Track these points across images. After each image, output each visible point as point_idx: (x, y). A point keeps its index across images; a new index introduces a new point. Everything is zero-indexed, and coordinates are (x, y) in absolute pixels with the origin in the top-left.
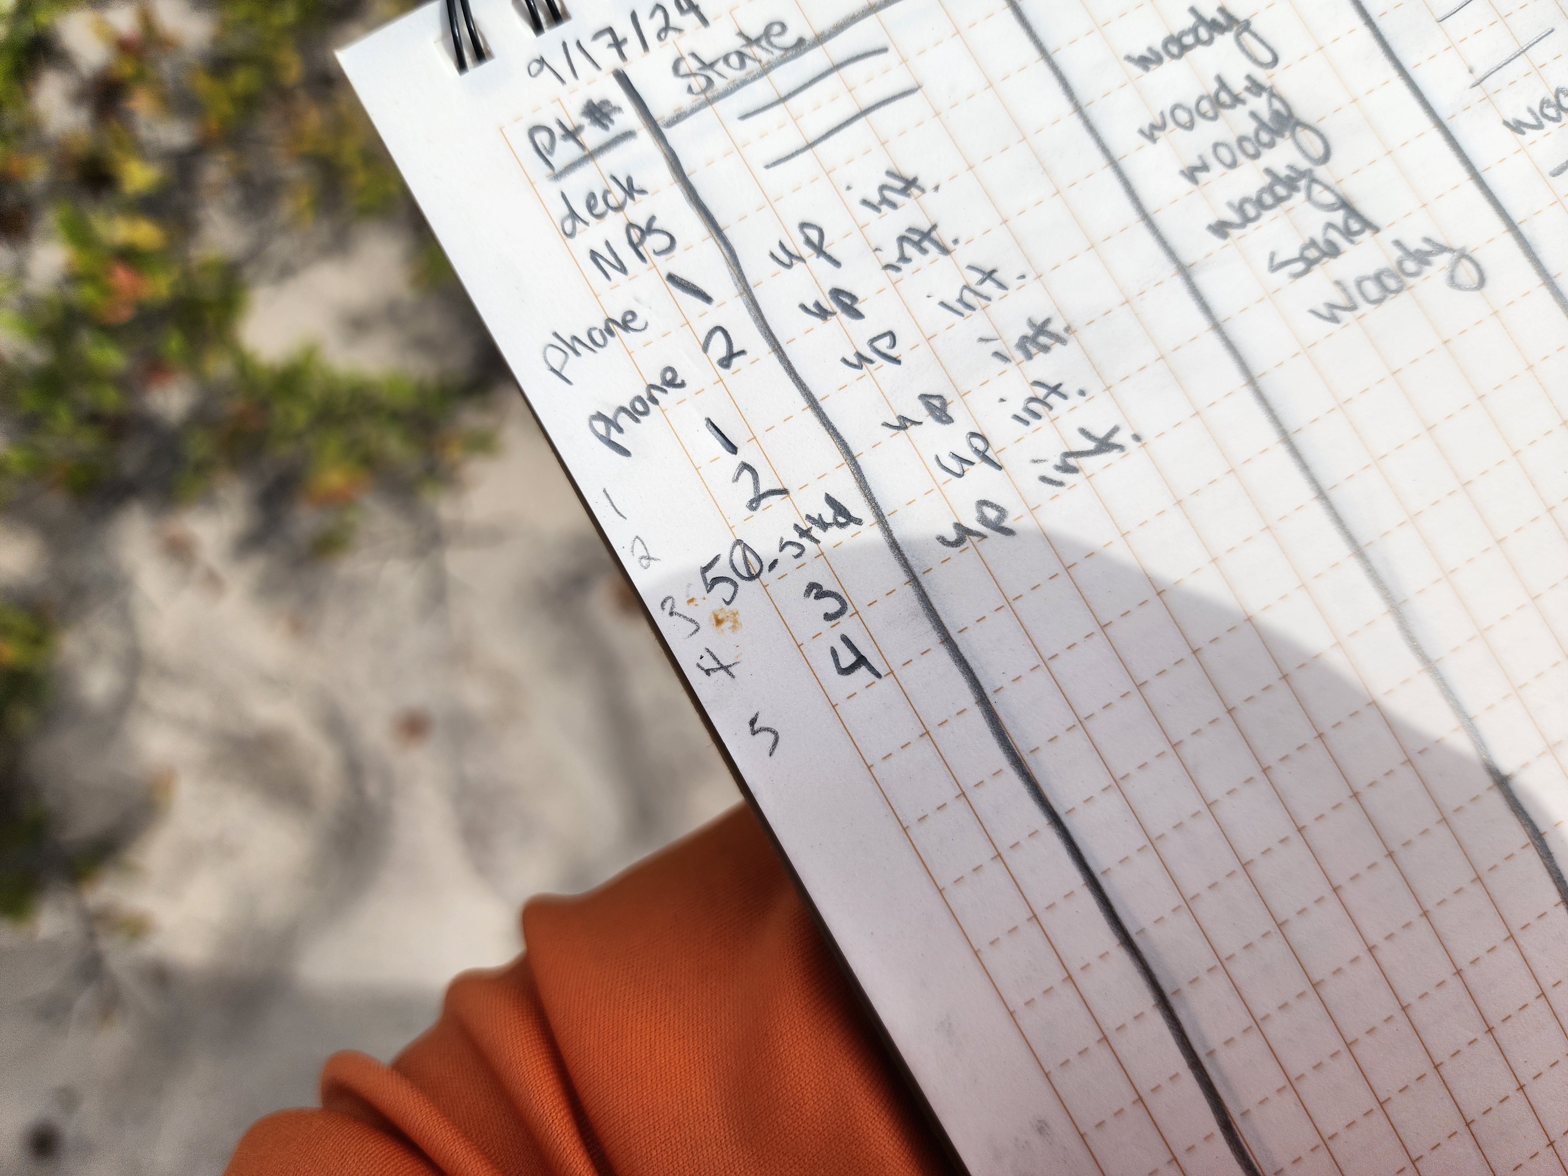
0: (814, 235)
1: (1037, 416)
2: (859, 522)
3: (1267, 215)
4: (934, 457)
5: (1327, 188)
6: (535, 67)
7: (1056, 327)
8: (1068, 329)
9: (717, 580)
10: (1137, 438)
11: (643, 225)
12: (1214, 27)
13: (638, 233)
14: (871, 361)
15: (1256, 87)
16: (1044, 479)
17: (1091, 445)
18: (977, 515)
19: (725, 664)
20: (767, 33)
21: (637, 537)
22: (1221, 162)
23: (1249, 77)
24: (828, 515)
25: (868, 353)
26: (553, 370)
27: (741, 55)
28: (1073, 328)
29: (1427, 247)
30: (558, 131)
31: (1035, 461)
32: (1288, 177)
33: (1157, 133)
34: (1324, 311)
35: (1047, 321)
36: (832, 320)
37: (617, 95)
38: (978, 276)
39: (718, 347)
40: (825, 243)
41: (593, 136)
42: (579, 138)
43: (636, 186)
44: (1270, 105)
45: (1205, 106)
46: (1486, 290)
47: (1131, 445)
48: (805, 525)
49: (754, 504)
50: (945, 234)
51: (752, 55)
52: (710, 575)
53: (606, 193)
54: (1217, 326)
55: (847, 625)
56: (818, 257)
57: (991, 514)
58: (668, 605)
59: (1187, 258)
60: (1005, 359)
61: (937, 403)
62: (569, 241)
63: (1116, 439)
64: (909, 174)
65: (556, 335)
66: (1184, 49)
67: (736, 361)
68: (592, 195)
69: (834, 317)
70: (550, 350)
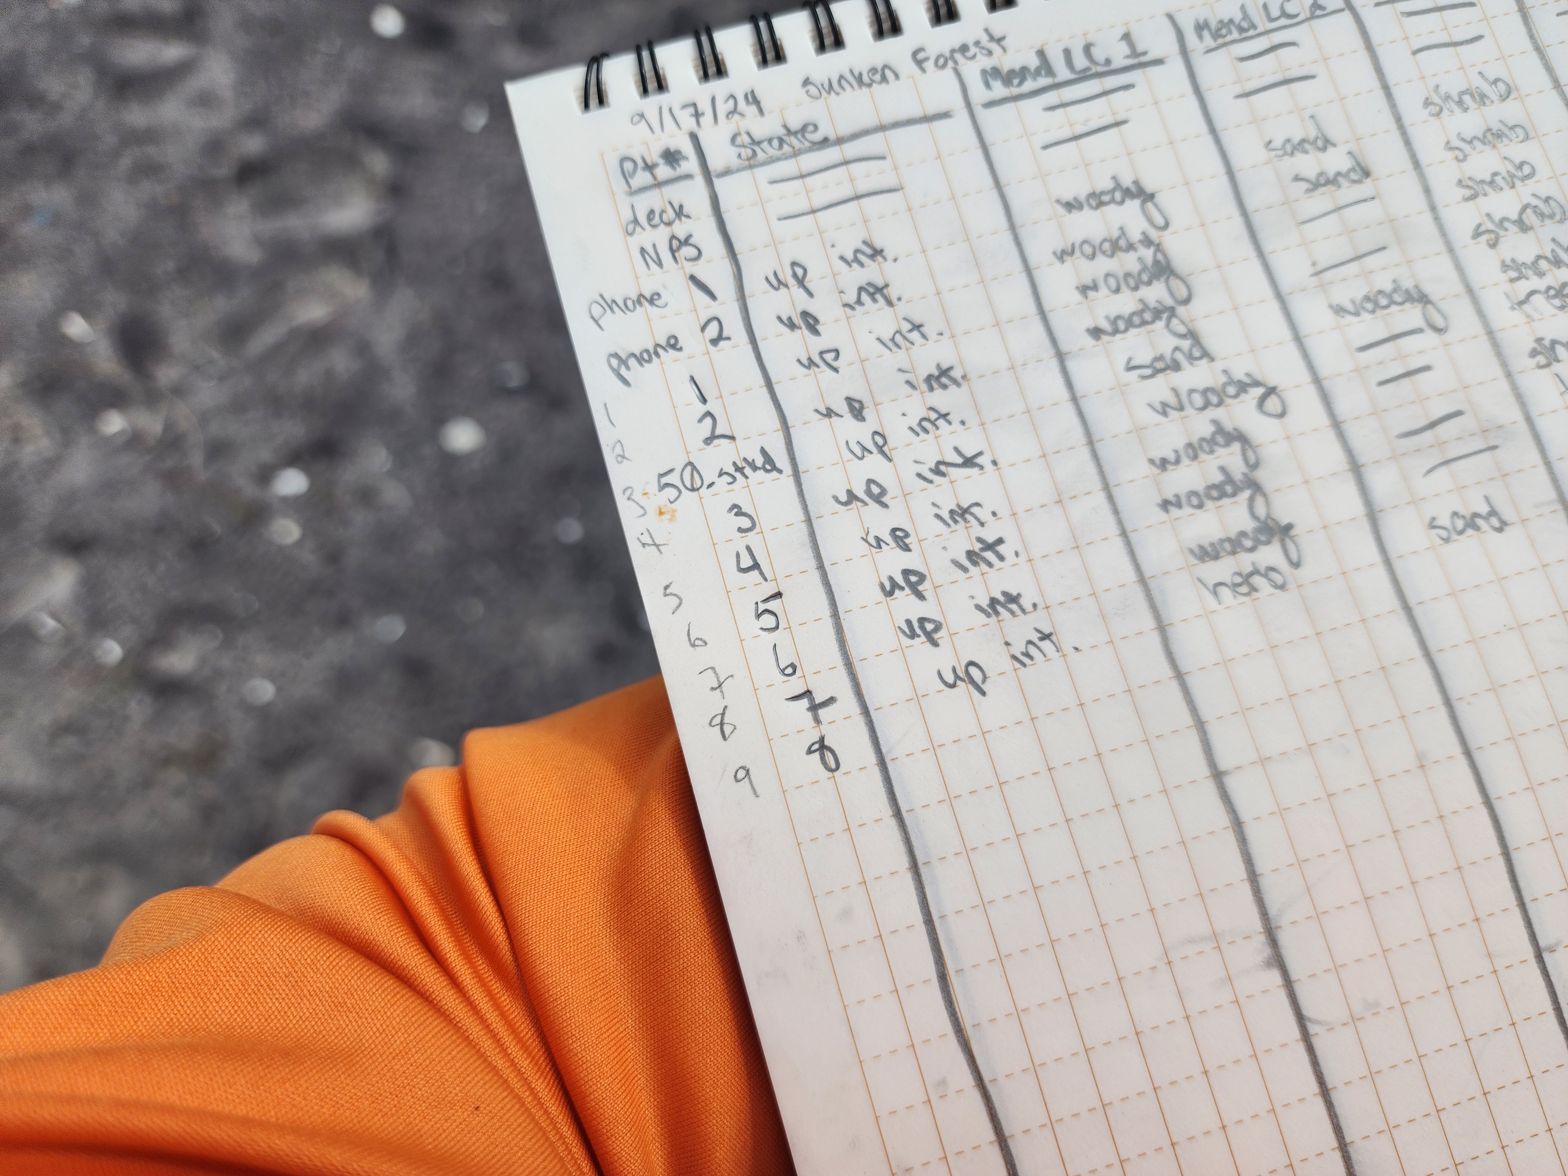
0: (800, 272)
1: (926, 431)
2: (780, 471)
3: (1133, 332)
4: (845, 442)
5: (1183, 322)
6: (637, 118)
7: (956, 374)
8: (964, 377)
9: (667, 485)
10: (995, 463)
11: (682, 238)
12: (1128, 193)
13: (678, 243)
14: (818, 366)
15: (1147, 241)
16: (919, 475)
17: (960, 460)
18: (865, 488)
19: (658, 543)
20: (804, 129)
21: (619, 441)
22: (1109, 288)
23: (1144, 233)
24: (759, 462)
25: (817, 359)
26: (593, 318)
27: (781, 141)
28: (968, 378)
29: (1247, 380)
30: (640, 163)
31: (916, 462)
32: (1155, 308)
33: (1065, 257)
34: (1159, 408)
35: (951, 368)
36: (798, 332)
37: (687, 148)
38: (909, 326)
39: (712, 330)
40: (806, 280)
41: (664, 171)
42: (654, 172)
43: (684, 213)
44: (1155, 255)
45: (1107, 246)
46: (1287, 419)
47: (989, 467)
48: (740, 464)
49: (708, 441)
50: (893, 292)
51: (789, 142)
52: (664, 480)
53: (663, 212)
54: (1074, 399)
55: (752, 539)
56: (799, 288)
57: (876, 490)
58: (628, 492)
59: (1064, 348)
60: (914, 387)
61: (857, 405)
62: (629, 238)
63: (979, 460)
64: (878, 245)
65: (602, 296)
66: (1101, 204)
67: (722, 344)
68: (652, 212)
69: (799, 331)
70: (595, 306)
